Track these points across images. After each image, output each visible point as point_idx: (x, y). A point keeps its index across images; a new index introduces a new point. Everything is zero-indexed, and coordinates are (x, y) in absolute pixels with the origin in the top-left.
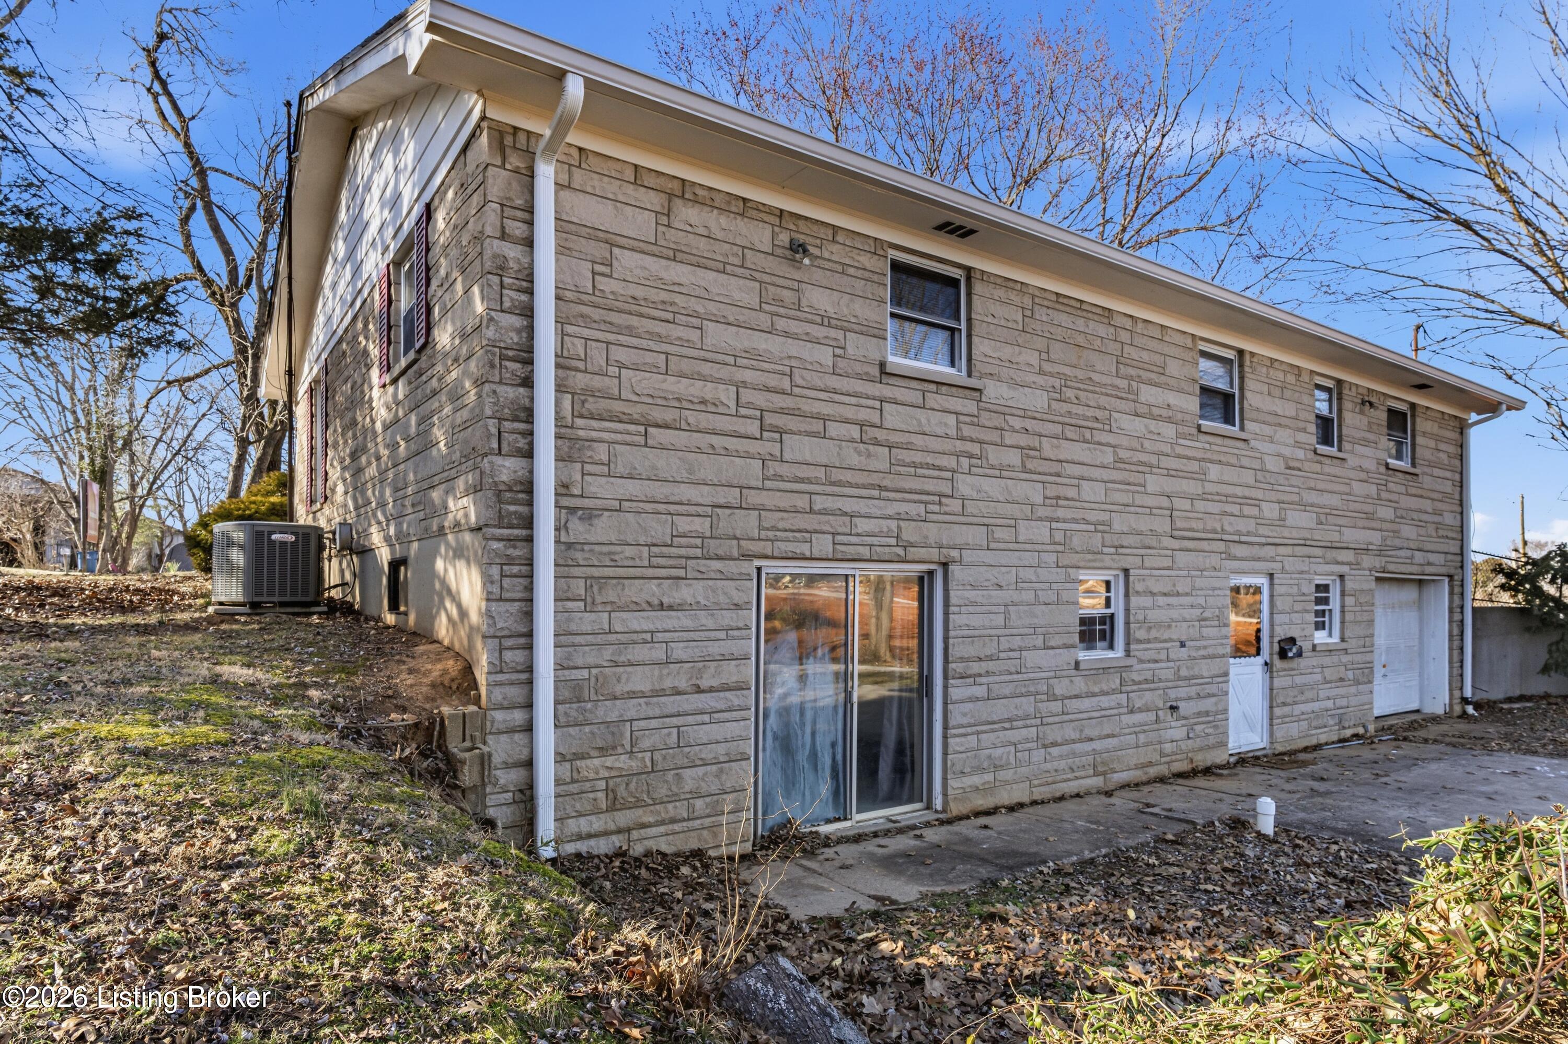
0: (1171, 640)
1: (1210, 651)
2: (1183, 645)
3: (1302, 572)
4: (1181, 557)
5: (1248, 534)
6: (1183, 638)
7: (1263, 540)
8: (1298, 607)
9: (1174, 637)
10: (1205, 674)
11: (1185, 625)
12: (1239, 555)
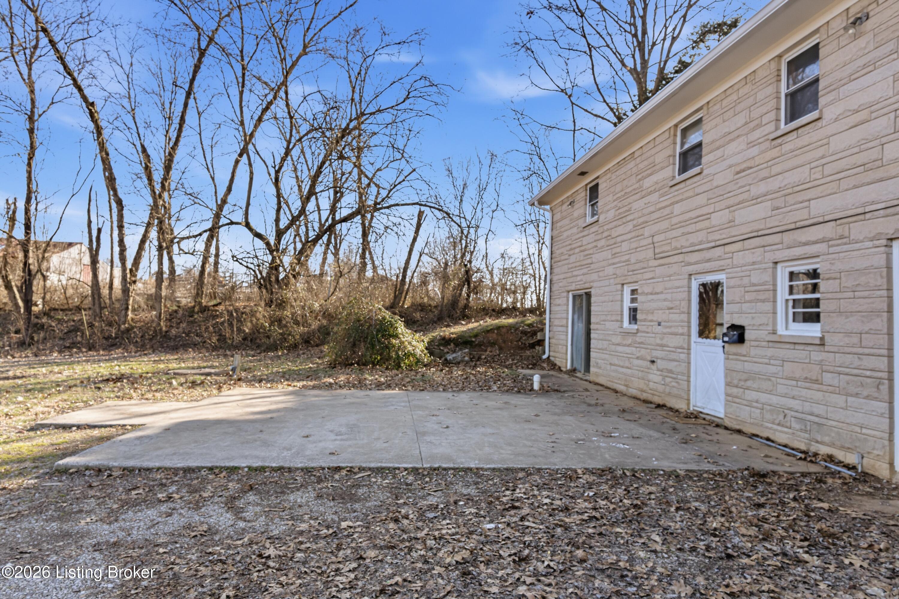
0: (651, 321)
1: (673, 330)
2: (659, 324)
3: (754, 263)
4: (658, 271)
5: (701, 243)
6: (660, 320)
7: (713, 244)
8: (748, 297)
9: (655, 319)
10: (670, 345)
11: (660, 312)
12: (693, 261)
